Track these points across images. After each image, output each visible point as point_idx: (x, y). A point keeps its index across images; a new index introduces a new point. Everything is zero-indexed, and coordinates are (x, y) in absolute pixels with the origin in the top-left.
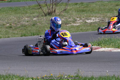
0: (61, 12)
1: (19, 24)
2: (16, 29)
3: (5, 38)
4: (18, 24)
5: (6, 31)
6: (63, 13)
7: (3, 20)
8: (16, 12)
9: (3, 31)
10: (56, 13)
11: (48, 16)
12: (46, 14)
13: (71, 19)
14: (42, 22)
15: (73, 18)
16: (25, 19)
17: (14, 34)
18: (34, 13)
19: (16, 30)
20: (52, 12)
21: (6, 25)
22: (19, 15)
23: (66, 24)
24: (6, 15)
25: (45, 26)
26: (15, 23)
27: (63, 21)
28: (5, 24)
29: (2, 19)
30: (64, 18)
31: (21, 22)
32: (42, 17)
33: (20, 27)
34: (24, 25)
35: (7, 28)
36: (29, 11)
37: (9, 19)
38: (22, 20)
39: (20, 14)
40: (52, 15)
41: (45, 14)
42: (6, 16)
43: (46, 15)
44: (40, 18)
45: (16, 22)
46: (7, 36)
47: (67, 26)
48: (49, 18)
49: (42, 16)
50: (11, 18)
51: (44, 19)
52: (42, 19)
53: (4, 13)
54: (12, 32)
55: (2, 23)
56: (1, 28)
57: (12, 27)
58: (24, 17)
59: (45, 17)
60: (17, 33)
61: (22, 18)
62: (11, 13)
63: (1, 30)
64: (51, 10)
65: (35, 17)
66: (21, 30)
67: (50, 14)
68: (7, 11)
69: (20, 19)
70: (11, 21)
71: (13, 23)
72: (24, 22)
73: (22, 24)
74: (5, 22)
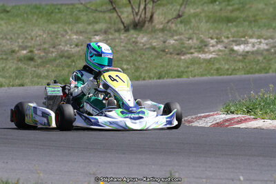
0: (168, 22)
1: (54, 50)
2: (45, 63)
3: (13, 86)
4: (53, 52)
5: (17, 69)
6: (173, 25)
7: (11, 38)
8: (49, 18)
9: (10, 68)
10: (153, 24)
11: (132, 31)
12: (129, 26)
13: (195, 41)
14: (115, 46)
15: (197, 39)
16: (70, 39)
17: (39, 76)
18: (97, 23)
19: (44, 67)
20: (145, 23)
21: (18, 51)
22: (57, 27)
23: (178, 54)
24: (22, 25)
25: (123, 56)
26: (45, 49)
27: (172, 45)
28: (17, 49)
29: (8, 37)
30: (176, 38)
31: (60, 45)
32: (117, 34)
33: (55, 59)
34: (66, 54)
35: (20, 60)
36: (85, 18)
37: (29, 37)
38: (64, 39)
39: (60, 25)
40: (143, 29)
41: (125, 27)
42: (21, 27)
43: (127, 29)
44: (110, 37)
45: (46, 46)
47: (181, 59)
48: (135, 36)
49: (118, 31)
50: (34, 33)
51: (121, 39)
52: (115, 39)
53: (18, 20)
54: (35, 71)
55: (10, 47)
56: (6, 59)
57: (35, 58)
58: (70, 33)
59: (125, 35)
60: (46, 73)
61: (63, 36)
62: (37, 20)
63: (4, 65)
64: (141, 16)
65: (97, 33)
66: (57, 66)
67: (137, 26)
68: (25, 15)
69: (57, 38)
70: (33, 42)
71: (38, 47)
72: (68, 46)
73: (62, 51)
74: (17, 44)
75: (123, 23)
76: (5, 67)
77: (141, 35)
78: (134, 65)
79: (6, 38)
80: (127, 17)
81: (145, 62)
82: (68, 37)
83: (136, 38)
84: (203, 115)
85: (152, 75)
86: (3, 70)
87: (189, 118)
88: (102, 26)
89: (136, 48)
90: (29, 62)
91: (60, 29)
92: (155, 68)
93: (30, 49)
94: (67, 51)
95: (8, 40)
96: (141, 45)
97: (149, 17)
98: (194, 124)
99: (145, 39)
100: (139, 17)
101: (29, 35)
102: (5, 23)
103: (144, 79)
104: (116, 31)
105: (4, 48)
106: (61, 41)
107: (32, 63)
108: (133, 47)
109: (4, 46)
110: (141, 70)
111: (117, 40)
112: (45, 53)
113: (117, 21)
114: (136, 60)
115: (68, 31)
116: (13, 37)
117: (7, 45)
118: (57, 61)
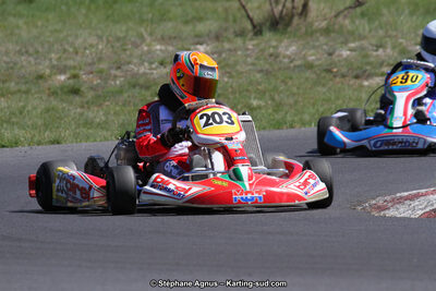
0: (336, 16)
1: (118, 73)
2: (98, 100)
3: (39, 143)
4: (116, 77)
5: (48, 110)
6: (347, 22)
7: (37, 52)
8: (110, 12)
9: (35, 108)
10: (309, 20)
11: (268, 35)
12: (261, 25)
13: (389, 51)
14: (236, 63)
15: (394, 48)
16: (149, 52)
17: (88, 124)
18: (200, 19)
19: (100, 105)
20: (293, 16)
21: (50, 76)
22: (124, 28)
23: (357, 77)
24: (58, 27)
25: (251, 83)
26: (101, 72)
27: (346, 59)
28: (48, 71)
29: (31, 50)
30: (352, 45)
31: (129, 63)
32: (239, 41)
33: (120, 92)
34: (141, 81)
35: (54, 93)
36: (179, 11)
37: (71, 50)
38: (137, 52)
39: (130, 24)
40: (289, 29)
41: (254, 27)
42: (56, 31)
43: (258, 30)
44: (227, 46)
45: (103, 66)
46: (53, 136)
47: (362, 86)
48: (274, 43)
49: (241, 34)
50: (80, 40)
51: (248, 49)
52: (235, 50)
53: (50, 17)
54: (81, 114)
55: (34, 68)
56: (27, 92)
57: (82, 89)
58: (148, 40)
59: (255, 42)
60: (103, 118)
61: (136, 46)
62: (86, 16)
63: (22, 104)
64: (284, 6)
65: (201, 40)
66: (124, 105)
67: (278, 24)
68: (64, 7)
69: (125, 50)
70: (78, 58)
71: (89, 68)
72: (146, 64)
73: (135, 75)
74: (47, 63)
75: (251, 20)
76: (24, 107)
77: (286, 42)
78: (273, 99)
79: (27, 52)
80: (259, 8)
81: (294, 94)
82: (146, 48)
83: (276, 47)
84: (406, 194)
85: (307, 117)
86: (21, 113)
87: (380, 201)
88: (210, 26)
89: (276, 67)
90: (71, 97)
91: (130, 33)
92: (314, 105)
93: (73, 72)
94: (145, 74)
95: (30, 55)
96: (286, 60)
97: (301, 8)
98: (390, 213)
99: (293, 48)
100: (280, 7)
101: (72, 44)
102: (26, 23)
103: (292, 127)
104: (237, 35)
105: (23, 71)
106: (131, 55)
107: (77, 99)
108: (271, 64)
109: (22, 66)
110: (286, 108)
111: (239, 53)
112: (100, 78)
113: (239, 15)
114: (275, 89)
115: (146, 36)
116: (40, 50)
117: (28, 65)
118: (126, 95)
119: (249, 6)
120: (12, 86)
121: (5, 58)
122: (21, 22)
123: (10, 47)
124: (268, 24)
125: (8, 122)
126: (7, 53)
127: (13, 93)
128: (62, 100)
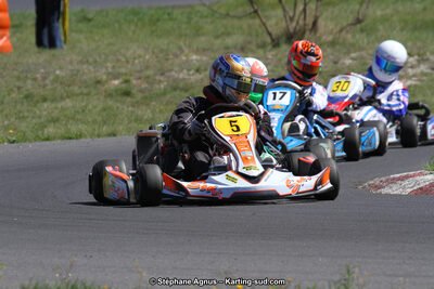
0: (340, 31)
1: (162, 78)
2: (147, 100)
3: (99, 136)
4: (160, 81)
5: (104, 110)
6: (349, 36)
7: (95, 61)
8: (154, 28)
9: (95, 107)
10: (318, 34)
11: (284, 47)
12: (279, 38)
16: (187, 61)
17: (139, 120)
18: (228, 34)
19: (148, 105)
20: (304, 32)
21: (107, 81)
22: (166, 42)
24: (113, 40)
26: (148, 77)
27: (348, 66)
28: (104, 77)
29: (91, 60)
30: (353, 55)
31: (171, 70)
32: (261, 52)
33: (164, 94)
34: (181, 85)
35: (109, 95)
36: (211, 27)
37: (123, 60)
38: (177, 61)
39: (172, 38)
41: (273, 40)
42: (110, 44)
43: (276, 44)
45: (150, 72)
46: (109, 131)
49: (263, 46)
50: (131, 52)
51: (267, 59)
53: (105, 32)
54: (132, 112)
55: (93, 75)
56: (88, 94)
57: (134, 91)
58: (187, 51)
59: (274, 52)
60: (151, 116)
61: (176, 56)
62: (134, 32)
63: (84, 104)
64: (298, 23)
65: (230, 51)
66: (167, 104)
67: (292, 37)
68: (117, 25)
69: (167, 60)
70: (129, 66)
71: (137, 75)
72: (185, 71)
73: (175, 80)
74: (104, 70)
75: (270, 34)
76: (86, 107)
79: (87, 62)
80: (277, 24)
82: (184, 58)
84: (398, 175)
86: (83, 111)
87: (377, 181)
88: (236, 39)
90: (124, 98)
91: (172, 46)
93: (127, 78)
94: (184, 79)
95: (90, 64)
97: (311, 23)
98: (385, 191)
100: (294, 24)
101: (124, 55)
102: (86, 38)
104: (259, 47)
105: (85, 77)
106: (172, 64)
107: (129, 99)
109: (84, 73)
112: (148, 83)
113: (260, 31)
115: (184, 48)
116: (98, 60)
117: (88, 72)
118: (168, 96)
119: (269, 24)
120: (76, 89)
121: (70, 67)
122: (82, 37)
123: (74, 57)
124: (284, 39)
125: (73, 118)
126: (71, 63)
127: (77, 95)
128: (117, 101)
